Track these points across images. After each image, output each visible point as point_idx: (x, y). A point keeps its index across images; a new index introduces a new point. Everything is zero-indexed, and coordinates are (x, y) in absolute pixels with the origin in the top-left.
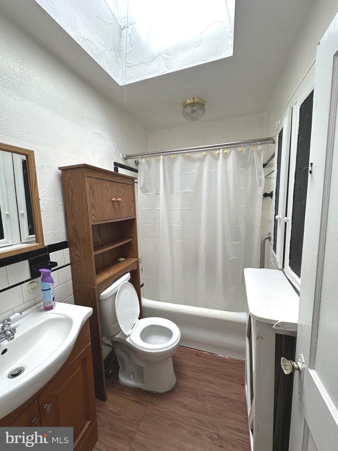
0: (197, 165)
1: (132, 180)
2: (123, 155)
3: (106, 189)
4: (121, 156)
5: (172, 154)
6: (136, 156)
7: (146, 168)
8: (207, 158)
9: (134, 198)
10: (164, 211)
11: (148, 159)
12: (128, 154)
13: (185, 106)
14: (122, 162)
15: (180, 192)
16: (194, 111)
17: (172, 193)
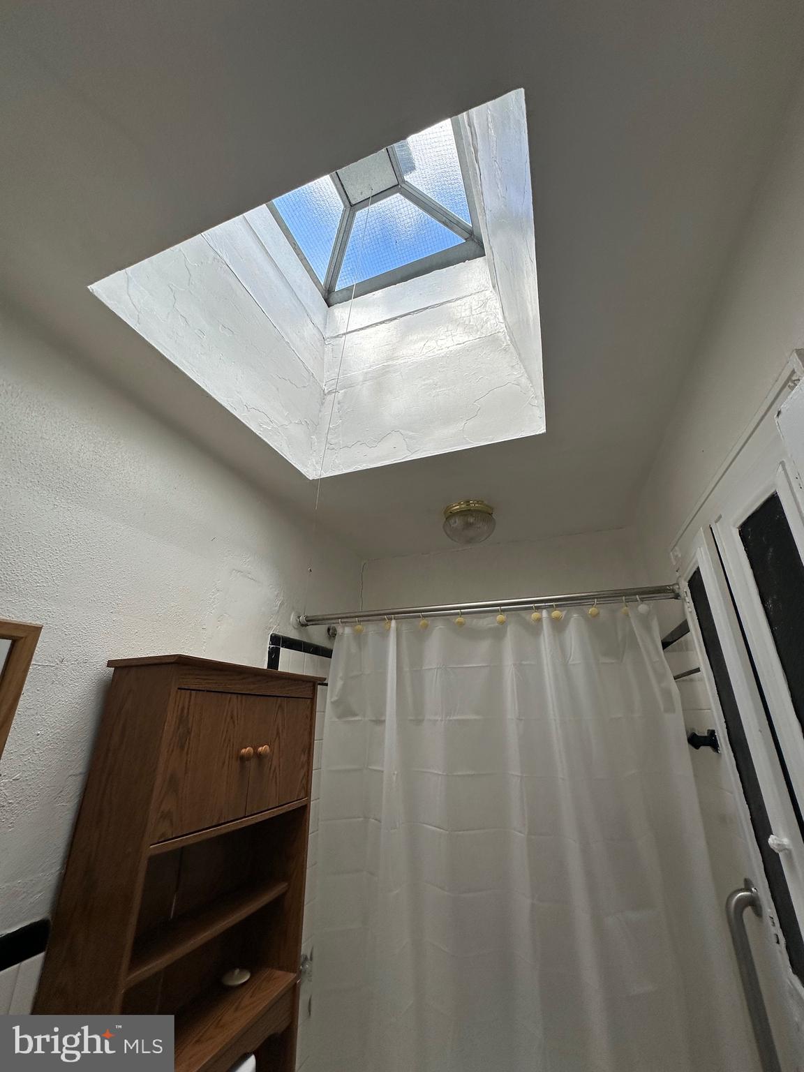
0: (485, 646)
1: (312, 685)
2: (299, 617)
3: (228, 719)
4: (293, 618)
5: (419, 617)
6: (329, 619)
7: (354, 649)
11: (359, 627)
12: (311, 613)
13: (450, 516)
14: (293, 634)
15: (441, 720)
16: (468, 525)
17: (419, 722)
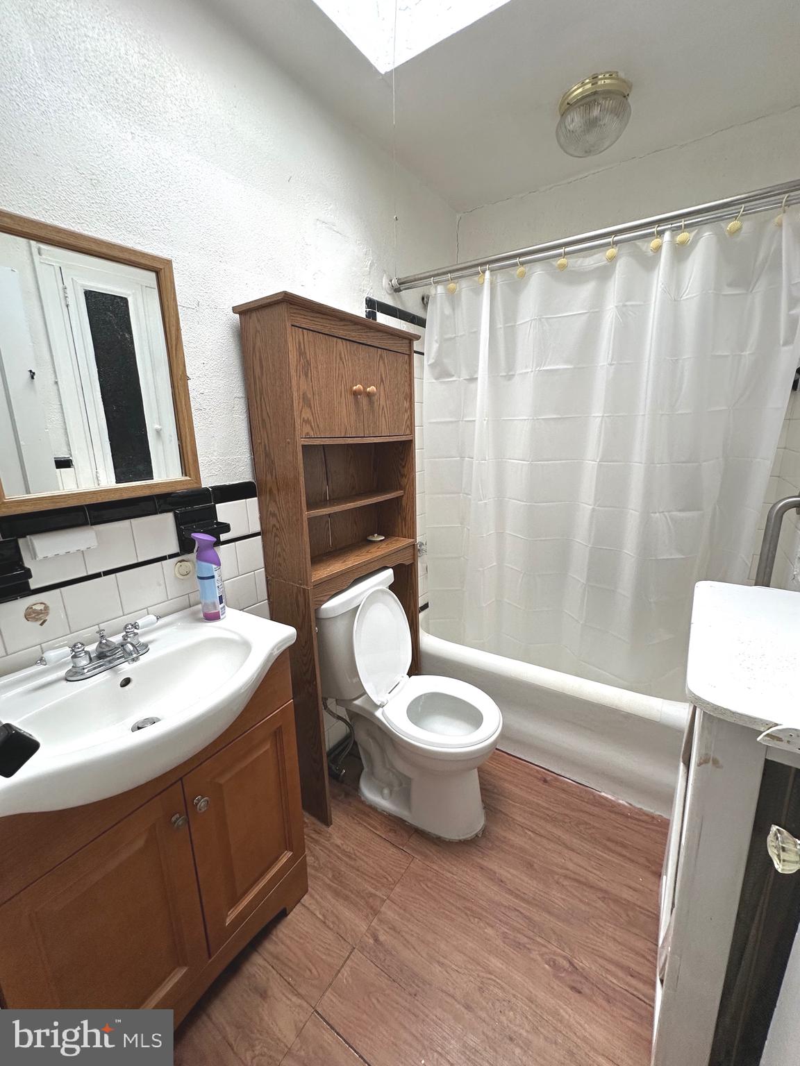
0: (586, 290)
1: (410, 339)
2: (391, 281)
3: (338, 358)
4: (385, 281)
5: (515, 265)
6: (421, 279)
7: (448, 311)
8: (620, 266)
9: (411, 390)
10: (485, 422)
11: (452, 285)
12: (403, 275)
13: (568, 109)
14: (388, 300)
15: (532, 371)
16: (592, 124)
17: (509, 377)
